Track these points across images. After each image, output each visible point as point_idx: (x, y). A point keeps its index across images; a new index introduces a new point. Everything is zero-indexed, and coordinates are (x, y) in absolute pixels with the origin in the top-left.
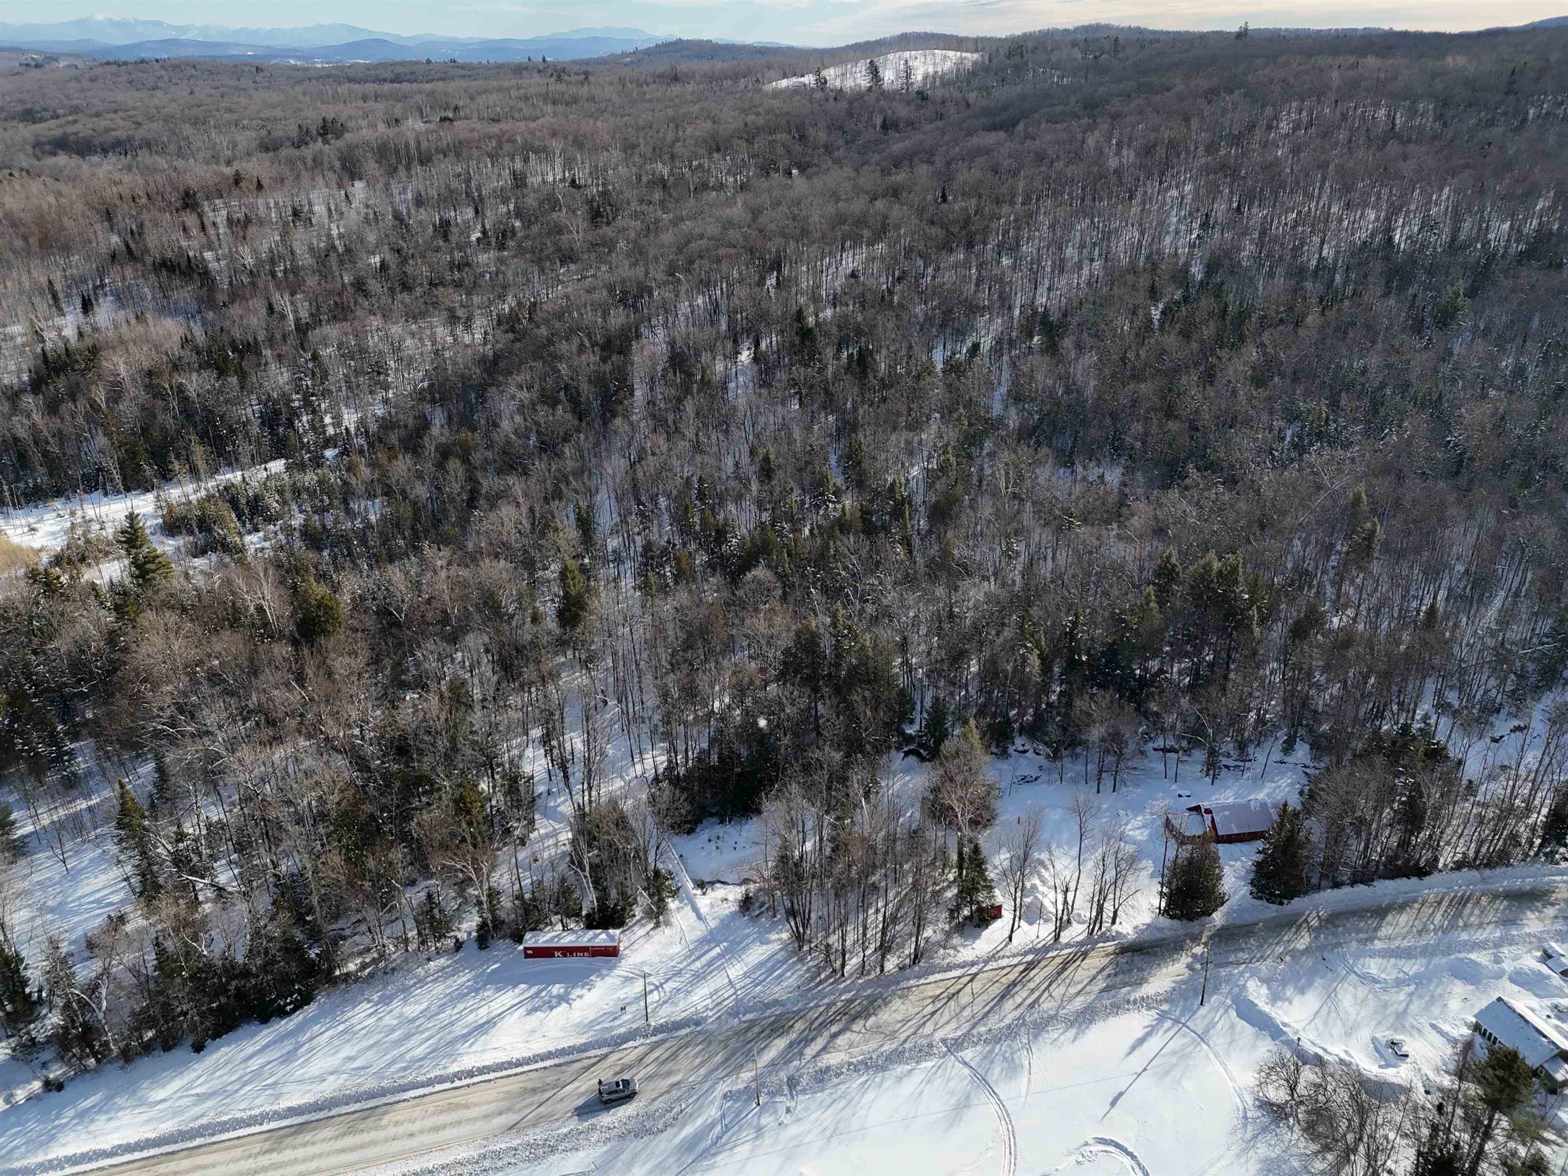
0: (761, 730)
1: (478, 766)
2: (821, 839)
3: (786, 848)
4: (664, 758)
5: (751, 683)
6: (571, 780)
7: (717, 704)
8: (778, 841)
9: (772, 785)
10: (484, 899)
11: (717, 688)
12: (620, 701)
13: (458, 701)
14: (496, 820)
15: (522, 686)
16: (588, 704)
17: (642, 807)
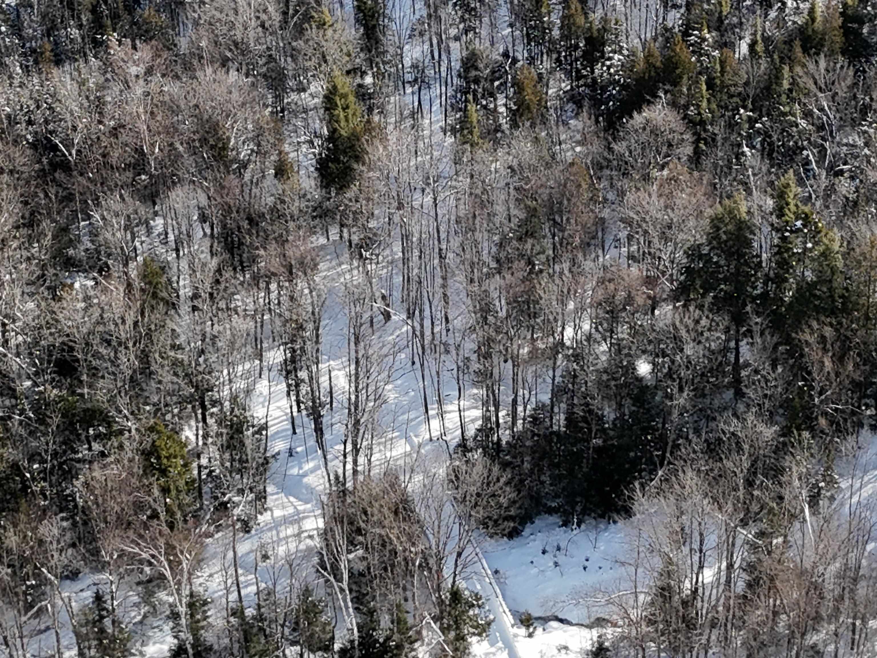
0: (640, 379)
1: (182, 402)
2: (730, 566)
3: (669, 574)
4: (478, 413)
5: (629, 300)
6: (327, 436)
7: (569, 332)
8: (658, 563)
9: (653, 471)
10: (182, 609)
11: (571, 306)
12: (411, 315)
13: (155, 295)
14: (205, 489)
15: (256, 278)
16: (359, 316)
17: (437, 490)
